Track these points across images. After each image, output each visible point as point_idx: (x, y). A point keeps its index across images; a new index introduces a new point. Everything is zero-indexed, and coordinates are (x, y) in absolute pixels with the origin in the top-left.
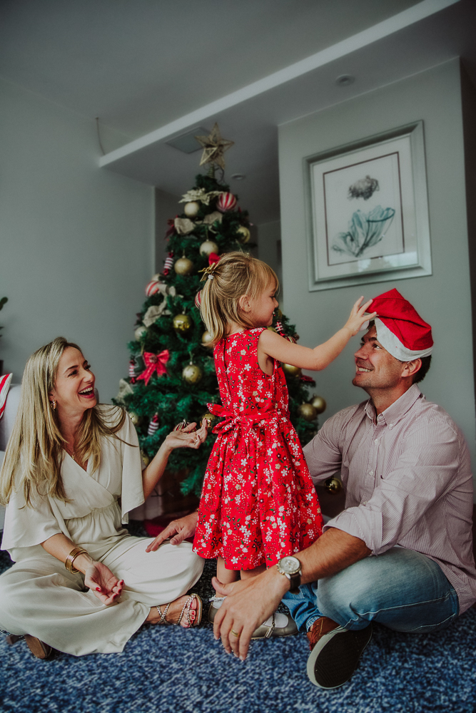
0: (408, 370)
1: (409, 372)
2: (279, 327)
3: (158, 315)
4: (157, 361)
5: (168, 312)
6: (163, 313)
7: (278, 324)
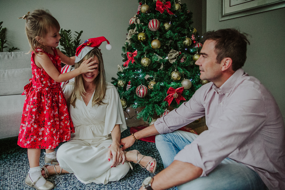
0: (224, 66)
1: (225, 68)
2: (193, 38)
3: (134, 34)
4: (132, 56)
5: (137, 32)
6: (135, 33)
7: (193, 36)
